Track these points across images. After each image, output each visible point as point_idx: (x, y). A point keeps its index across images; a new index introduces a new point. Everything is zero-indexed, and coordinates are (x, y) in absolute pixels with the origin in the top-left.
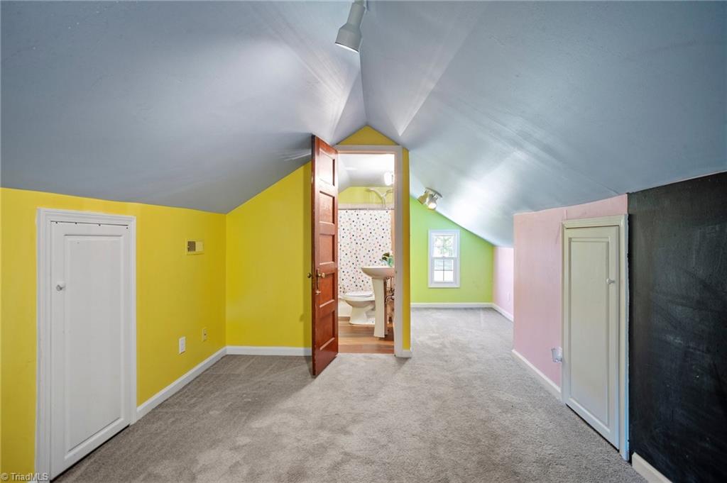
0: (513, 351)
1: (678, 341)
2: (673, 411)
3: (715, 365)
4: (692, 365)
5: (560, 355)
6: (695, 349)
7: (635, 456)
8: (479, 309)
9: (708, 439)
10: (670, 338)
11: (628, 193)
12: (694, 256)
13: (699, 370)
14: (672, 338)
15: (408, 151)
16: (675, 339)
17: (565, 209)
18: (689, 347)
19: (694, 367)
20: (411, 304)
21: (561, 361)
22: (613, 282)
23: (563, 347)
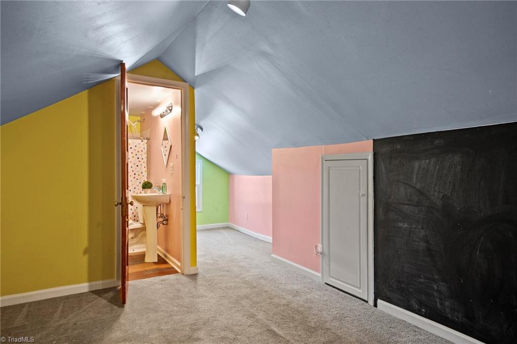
0: (272, 255)
1: (406, 225)
2: (402, 267)
3: (426, 235)
4: (414, 238)
5: (320, 249)
6: (415, 228)
7: (379, 301)
8: (219, 229)
9: (422, 276)
10: (401, 225)
11: (374, 140)
12: (415, 177)
13: (417, 240)
14: (402, 225)
15: (194, 88)
16: (404, 224)
17: (323, 147)
18: (412, 228)
19: (415, 239)
20: (197, 226)
21: (321, 253)
22: (364, 195)
23: (322, 244)
